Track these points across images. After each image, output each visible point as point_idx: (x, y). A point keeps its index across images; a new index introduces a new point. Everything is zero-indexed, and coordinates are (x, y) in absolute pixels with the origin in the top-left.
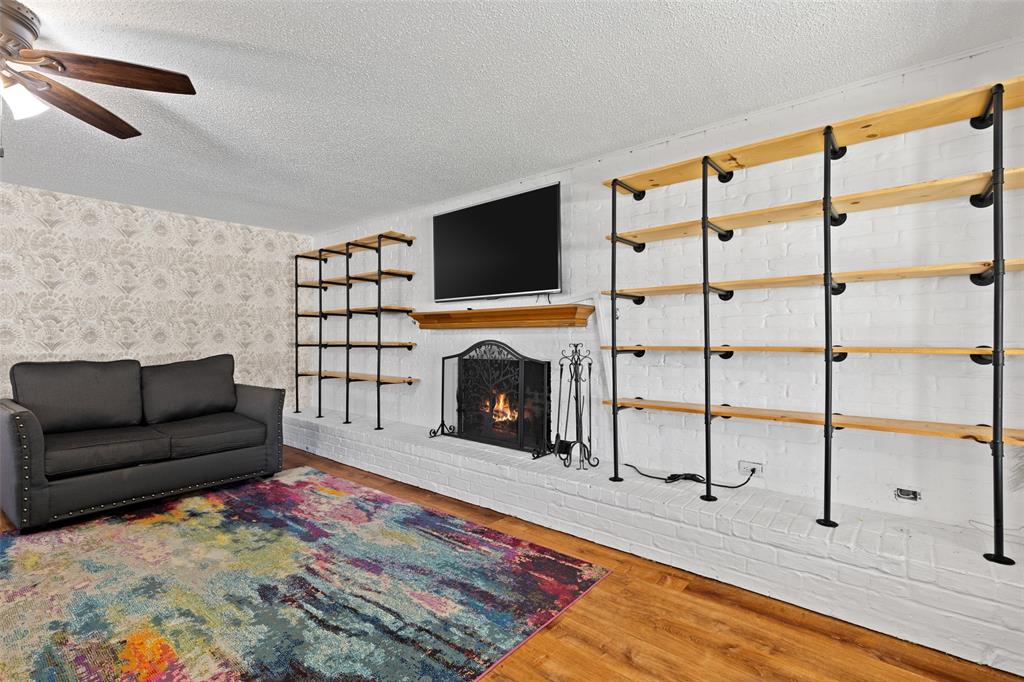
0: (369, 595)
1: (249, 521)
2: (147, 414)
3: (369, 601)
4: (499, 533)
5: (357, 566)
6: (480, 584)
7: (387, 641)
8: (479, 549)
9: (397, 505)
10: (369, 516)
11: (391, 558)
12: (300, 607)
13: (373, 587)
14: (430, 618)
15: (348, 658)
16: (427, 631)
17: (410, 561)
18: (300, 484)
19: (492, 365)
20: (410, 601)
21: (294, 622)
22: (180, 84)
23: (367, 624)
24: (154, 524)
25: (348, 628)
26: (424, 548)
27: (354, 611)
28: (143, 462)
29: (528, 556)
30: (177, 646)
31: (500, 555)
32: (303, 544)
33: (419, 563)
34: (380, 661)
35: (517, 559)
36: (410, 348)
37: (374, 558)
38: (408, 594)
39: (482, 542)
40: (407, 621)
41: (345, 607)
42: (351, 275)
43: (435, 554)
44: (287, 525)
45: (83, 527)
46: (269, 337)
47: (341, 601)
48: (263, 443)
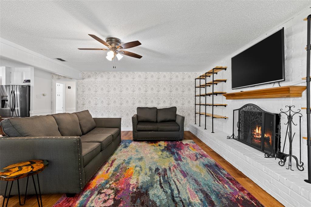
0: (177, 183)
1: (168, 150)
2: (158, 120)
3: (176, 184)
4: (238, 183)
5: (181, 172)
6: (213, 198)
7: (170, 198)
8: (224, 185)
9: (207, 159)
10: (197, 159)
11: (192, 174)
12: (160, 177)
13: (180, 181)
14: (187, 199)
15: (158, 197)
16: (183, 203)
17: (197, 178)
18: (187, 144)
19: (251, 114)
20: (186, 190)
21: (155, 180)
23: (170, 191)
24: (152, 145)
25: (165, 189)
26: (204, 176)
27: (170, 185)
28: (153, 131)
29: (243, 198)
30: (134, 174)
31: (231, 191)
32: (174, 161)
33: (199, 180)
34: (164, 203)
35: (237, 196)
36: (225, 106)
37: (187, 172)
38: (187, 188)
39: (227, 183)
40: (180, 196)
41: (169, 183)
42: (207, 83)
43: (207, 179)
44: (175, 154)
45: (142, 142)
46: (189, 102)
47: (169, 180)
48: (179, 131)
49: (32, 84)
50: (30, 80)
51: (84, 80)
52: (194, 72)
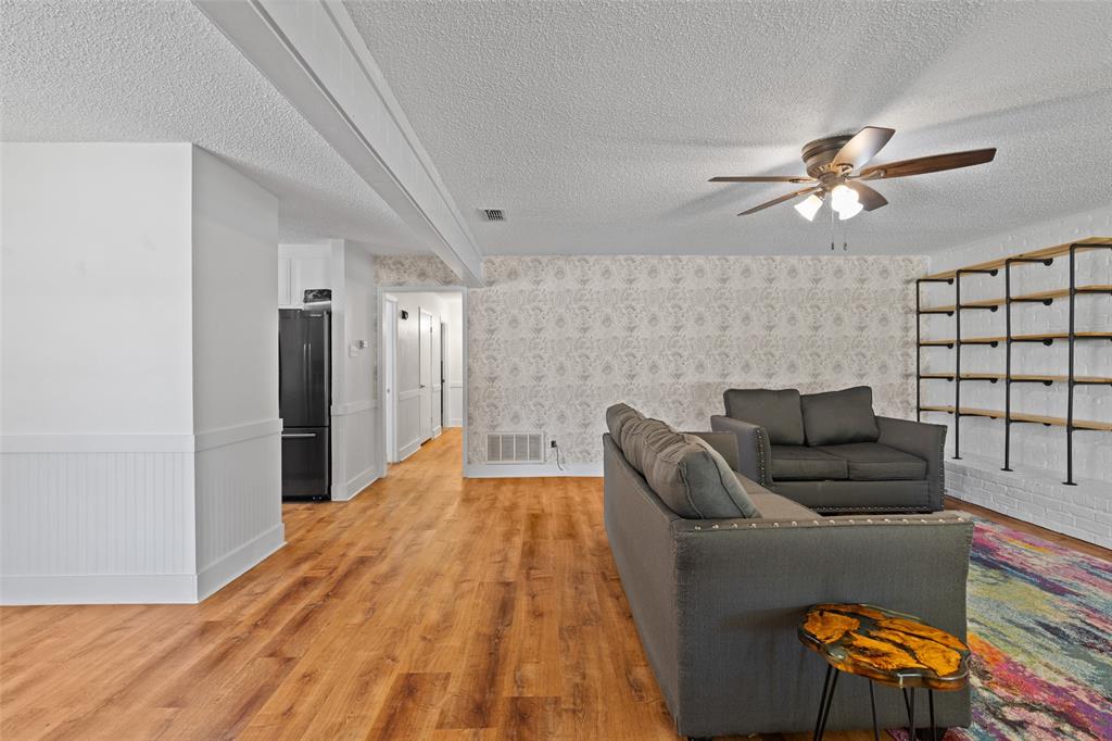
2: (810, 437)
22: (986, 155)
28: (829, 479)
32: (1049, 594)
42: (1012, 296)
44: (1004, 569)
48: (925, 479)
49: (335, 304)
50: (330, 291)
51: (493, 288)
52: (900, 255)
